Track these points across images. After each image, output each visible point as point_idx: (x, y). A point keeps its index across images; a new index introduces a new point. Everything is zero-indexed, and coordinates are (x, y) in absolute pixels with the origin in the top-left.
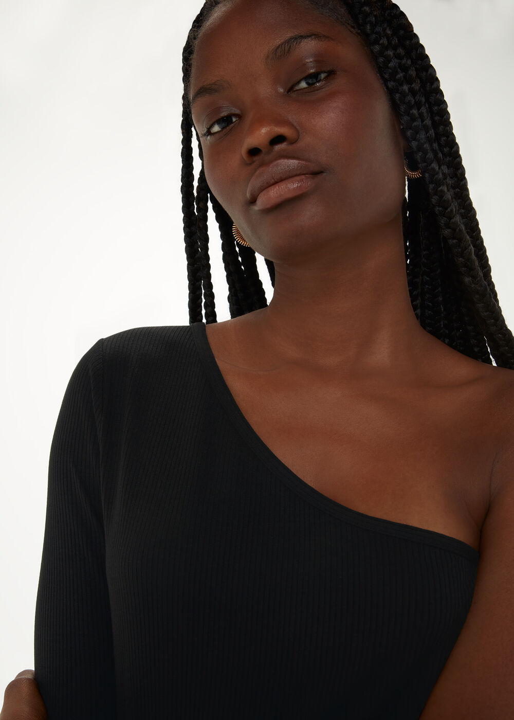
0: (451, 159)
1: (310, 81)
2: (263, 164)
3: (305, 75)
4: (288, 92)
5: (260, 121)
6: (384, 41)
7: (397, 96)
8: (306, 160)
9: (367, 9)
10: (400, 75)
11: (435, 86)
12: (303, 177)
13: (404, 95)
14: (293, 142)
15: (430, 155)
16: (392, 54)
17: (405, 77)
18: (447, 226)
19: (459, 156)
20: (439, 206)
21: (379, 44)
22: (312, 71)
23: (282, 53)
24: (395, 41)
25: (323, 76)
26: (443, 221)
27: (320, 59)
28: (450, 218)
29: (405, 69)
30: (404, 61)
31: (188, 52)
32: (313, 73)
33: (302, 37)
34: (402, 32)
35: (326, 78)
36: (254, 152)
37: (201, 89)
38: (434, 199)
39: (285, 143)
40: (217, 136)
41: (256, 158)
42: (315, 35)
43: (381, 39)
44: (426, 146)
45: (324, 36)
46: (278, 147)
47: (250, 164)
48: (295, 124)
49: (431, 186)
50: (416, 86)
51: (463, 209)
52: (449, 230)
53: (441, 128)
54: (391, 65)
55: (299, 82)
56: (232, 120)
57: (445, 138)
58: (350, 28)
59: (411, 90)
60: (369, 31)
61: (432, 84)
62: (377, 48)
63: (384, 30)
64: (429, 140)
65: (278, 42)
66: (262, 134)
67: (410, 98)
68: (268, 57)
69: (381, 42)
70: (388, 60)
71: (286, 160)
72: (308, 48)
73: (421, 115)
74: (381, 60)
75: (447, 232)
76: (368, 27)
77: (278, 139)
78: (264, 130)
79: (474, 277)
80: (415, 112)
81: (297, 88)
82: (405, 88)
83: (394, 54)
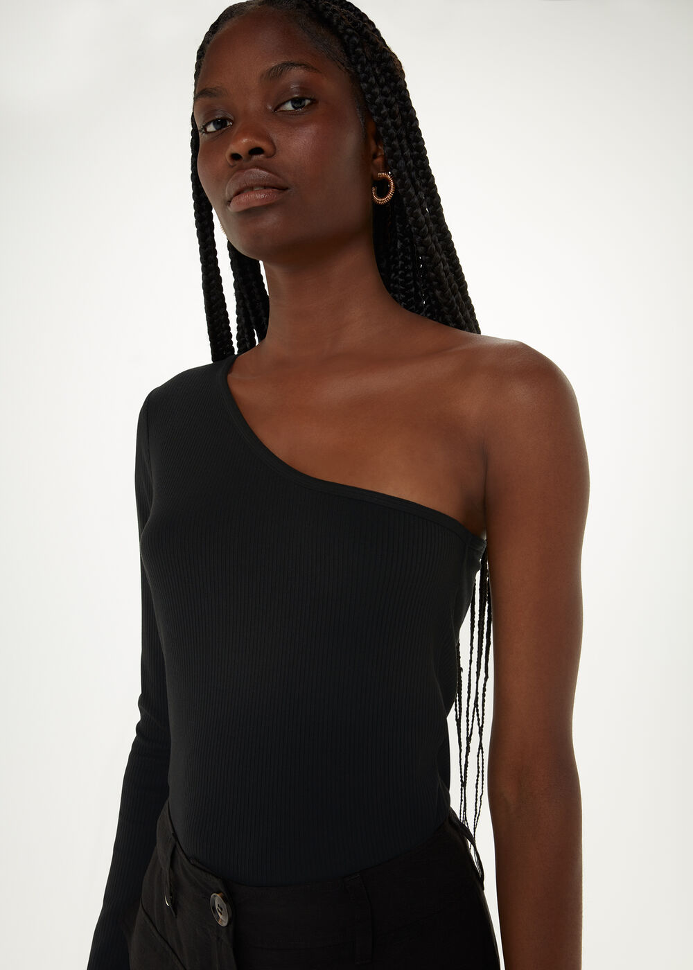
0: (428, 188)
1: (296, 105)
2: (241, 169)
3: (290, 97)
4: (275, 110)
5: (245, 133)
6: (373, 79)
7: (381, 129)
8: (276, 174)
9: (359, 50)
10: (385, 110)
11: (414, 125)
12: (271, 190)
13: (387, 128)
14: (270, 156)
15: (408, 181)
16: (378, 92)
17: (389, 112)
18: (421, 244)
19: (435, 186)
20: (414, 226)
21: (367, 82)
22: (296, 96)
23: (274, 75)
24: (382, 80)
25: (307, 102)
26: (418, 239)
27: (304, 87)
28: (423, 237)
29: (389, 105)
30: (389, 99)
31: (201, 53)
32: (297, 97)
33: (293, 65)
34: (388, 74)
35: (309, 105)
36: (235, 157)
37: (204, 90)
38: (411, 220)
39: (262, 155)
40: (210, 135)
41: (237, 162)
42: (304, 65)
43: (369, 78)
44: (405, 173)
45: (313, 68)
46: (255, 158)
47: (233, 166)
48: (275, 141)
49: (408, 209)
50: (399, 121)
51: (440, 232)
52: (423, 248)
53: (419, 162)
54: (377, 101)
55: (284, 103)
56: (226, 123)
57: (422, 171)
58: (339, 64)
59: (394, 124)
60: (359, 71)
61: (412, 123)
62: (365, 86)
63: (374, 69)
64: (408, 169)
65: (273, 64)
66: (241, 144)
67: (392, 131)
68: (262, 75)
69: (370, 81)
70: (374, 96)
71: (258, 170)
72: (296, 75)
73: (401, 147)
74: (368, 96)
75: (421, 249)
76: (359, 67)
77: (257, 151)
78: (245, 140)
79: (443, 290)
80: (395, 143)
81: (283, 108)
82: (389, 121)
83: (381, 91)
